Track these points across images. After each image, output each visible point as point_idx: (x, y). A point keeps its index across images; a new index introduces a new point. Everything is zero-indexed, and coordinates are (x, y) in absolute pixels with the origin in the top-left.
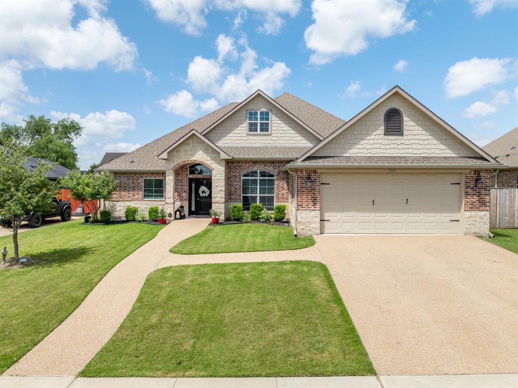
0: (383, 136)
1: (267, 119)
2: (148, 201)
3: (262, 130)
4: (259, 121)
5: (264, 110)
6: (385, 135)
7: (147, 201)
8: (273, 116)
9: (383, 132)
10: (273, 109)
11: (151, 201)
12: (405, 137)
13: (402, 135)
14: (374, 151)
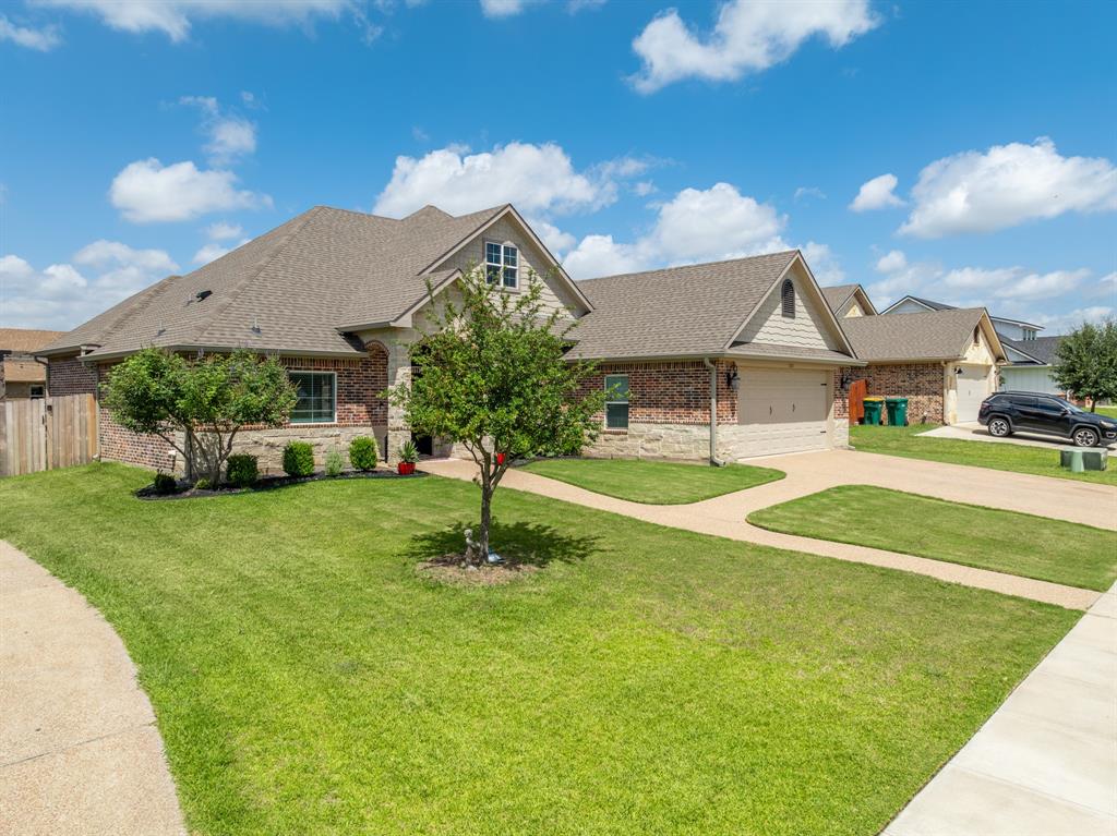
0: (780, 317)
1: (514, 264)
2: (304, 427)
3: (506, 283)
4: (502, 265)
5: (509, 244)
6: (783, 315)
7: (301, 427)
8: (523, 258)
9: (780, 312)
10: (523, 245)
11: (310, 427)
12: (796, 321)
13: (794, 317)
14: (775, 337)
